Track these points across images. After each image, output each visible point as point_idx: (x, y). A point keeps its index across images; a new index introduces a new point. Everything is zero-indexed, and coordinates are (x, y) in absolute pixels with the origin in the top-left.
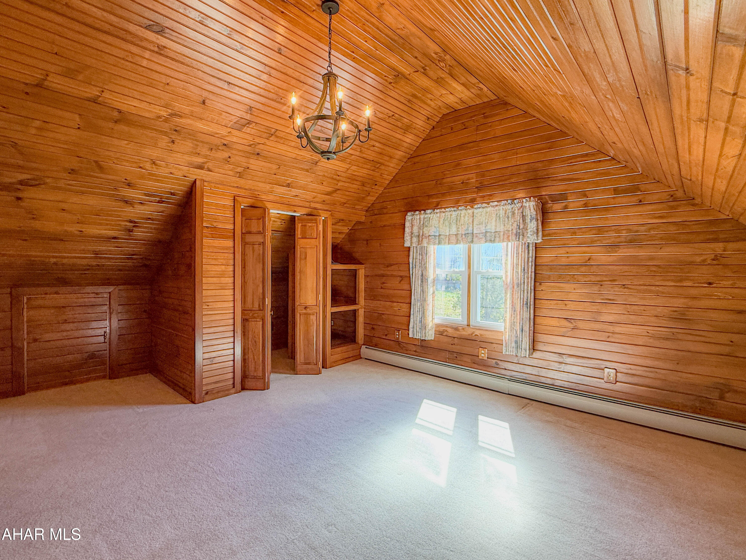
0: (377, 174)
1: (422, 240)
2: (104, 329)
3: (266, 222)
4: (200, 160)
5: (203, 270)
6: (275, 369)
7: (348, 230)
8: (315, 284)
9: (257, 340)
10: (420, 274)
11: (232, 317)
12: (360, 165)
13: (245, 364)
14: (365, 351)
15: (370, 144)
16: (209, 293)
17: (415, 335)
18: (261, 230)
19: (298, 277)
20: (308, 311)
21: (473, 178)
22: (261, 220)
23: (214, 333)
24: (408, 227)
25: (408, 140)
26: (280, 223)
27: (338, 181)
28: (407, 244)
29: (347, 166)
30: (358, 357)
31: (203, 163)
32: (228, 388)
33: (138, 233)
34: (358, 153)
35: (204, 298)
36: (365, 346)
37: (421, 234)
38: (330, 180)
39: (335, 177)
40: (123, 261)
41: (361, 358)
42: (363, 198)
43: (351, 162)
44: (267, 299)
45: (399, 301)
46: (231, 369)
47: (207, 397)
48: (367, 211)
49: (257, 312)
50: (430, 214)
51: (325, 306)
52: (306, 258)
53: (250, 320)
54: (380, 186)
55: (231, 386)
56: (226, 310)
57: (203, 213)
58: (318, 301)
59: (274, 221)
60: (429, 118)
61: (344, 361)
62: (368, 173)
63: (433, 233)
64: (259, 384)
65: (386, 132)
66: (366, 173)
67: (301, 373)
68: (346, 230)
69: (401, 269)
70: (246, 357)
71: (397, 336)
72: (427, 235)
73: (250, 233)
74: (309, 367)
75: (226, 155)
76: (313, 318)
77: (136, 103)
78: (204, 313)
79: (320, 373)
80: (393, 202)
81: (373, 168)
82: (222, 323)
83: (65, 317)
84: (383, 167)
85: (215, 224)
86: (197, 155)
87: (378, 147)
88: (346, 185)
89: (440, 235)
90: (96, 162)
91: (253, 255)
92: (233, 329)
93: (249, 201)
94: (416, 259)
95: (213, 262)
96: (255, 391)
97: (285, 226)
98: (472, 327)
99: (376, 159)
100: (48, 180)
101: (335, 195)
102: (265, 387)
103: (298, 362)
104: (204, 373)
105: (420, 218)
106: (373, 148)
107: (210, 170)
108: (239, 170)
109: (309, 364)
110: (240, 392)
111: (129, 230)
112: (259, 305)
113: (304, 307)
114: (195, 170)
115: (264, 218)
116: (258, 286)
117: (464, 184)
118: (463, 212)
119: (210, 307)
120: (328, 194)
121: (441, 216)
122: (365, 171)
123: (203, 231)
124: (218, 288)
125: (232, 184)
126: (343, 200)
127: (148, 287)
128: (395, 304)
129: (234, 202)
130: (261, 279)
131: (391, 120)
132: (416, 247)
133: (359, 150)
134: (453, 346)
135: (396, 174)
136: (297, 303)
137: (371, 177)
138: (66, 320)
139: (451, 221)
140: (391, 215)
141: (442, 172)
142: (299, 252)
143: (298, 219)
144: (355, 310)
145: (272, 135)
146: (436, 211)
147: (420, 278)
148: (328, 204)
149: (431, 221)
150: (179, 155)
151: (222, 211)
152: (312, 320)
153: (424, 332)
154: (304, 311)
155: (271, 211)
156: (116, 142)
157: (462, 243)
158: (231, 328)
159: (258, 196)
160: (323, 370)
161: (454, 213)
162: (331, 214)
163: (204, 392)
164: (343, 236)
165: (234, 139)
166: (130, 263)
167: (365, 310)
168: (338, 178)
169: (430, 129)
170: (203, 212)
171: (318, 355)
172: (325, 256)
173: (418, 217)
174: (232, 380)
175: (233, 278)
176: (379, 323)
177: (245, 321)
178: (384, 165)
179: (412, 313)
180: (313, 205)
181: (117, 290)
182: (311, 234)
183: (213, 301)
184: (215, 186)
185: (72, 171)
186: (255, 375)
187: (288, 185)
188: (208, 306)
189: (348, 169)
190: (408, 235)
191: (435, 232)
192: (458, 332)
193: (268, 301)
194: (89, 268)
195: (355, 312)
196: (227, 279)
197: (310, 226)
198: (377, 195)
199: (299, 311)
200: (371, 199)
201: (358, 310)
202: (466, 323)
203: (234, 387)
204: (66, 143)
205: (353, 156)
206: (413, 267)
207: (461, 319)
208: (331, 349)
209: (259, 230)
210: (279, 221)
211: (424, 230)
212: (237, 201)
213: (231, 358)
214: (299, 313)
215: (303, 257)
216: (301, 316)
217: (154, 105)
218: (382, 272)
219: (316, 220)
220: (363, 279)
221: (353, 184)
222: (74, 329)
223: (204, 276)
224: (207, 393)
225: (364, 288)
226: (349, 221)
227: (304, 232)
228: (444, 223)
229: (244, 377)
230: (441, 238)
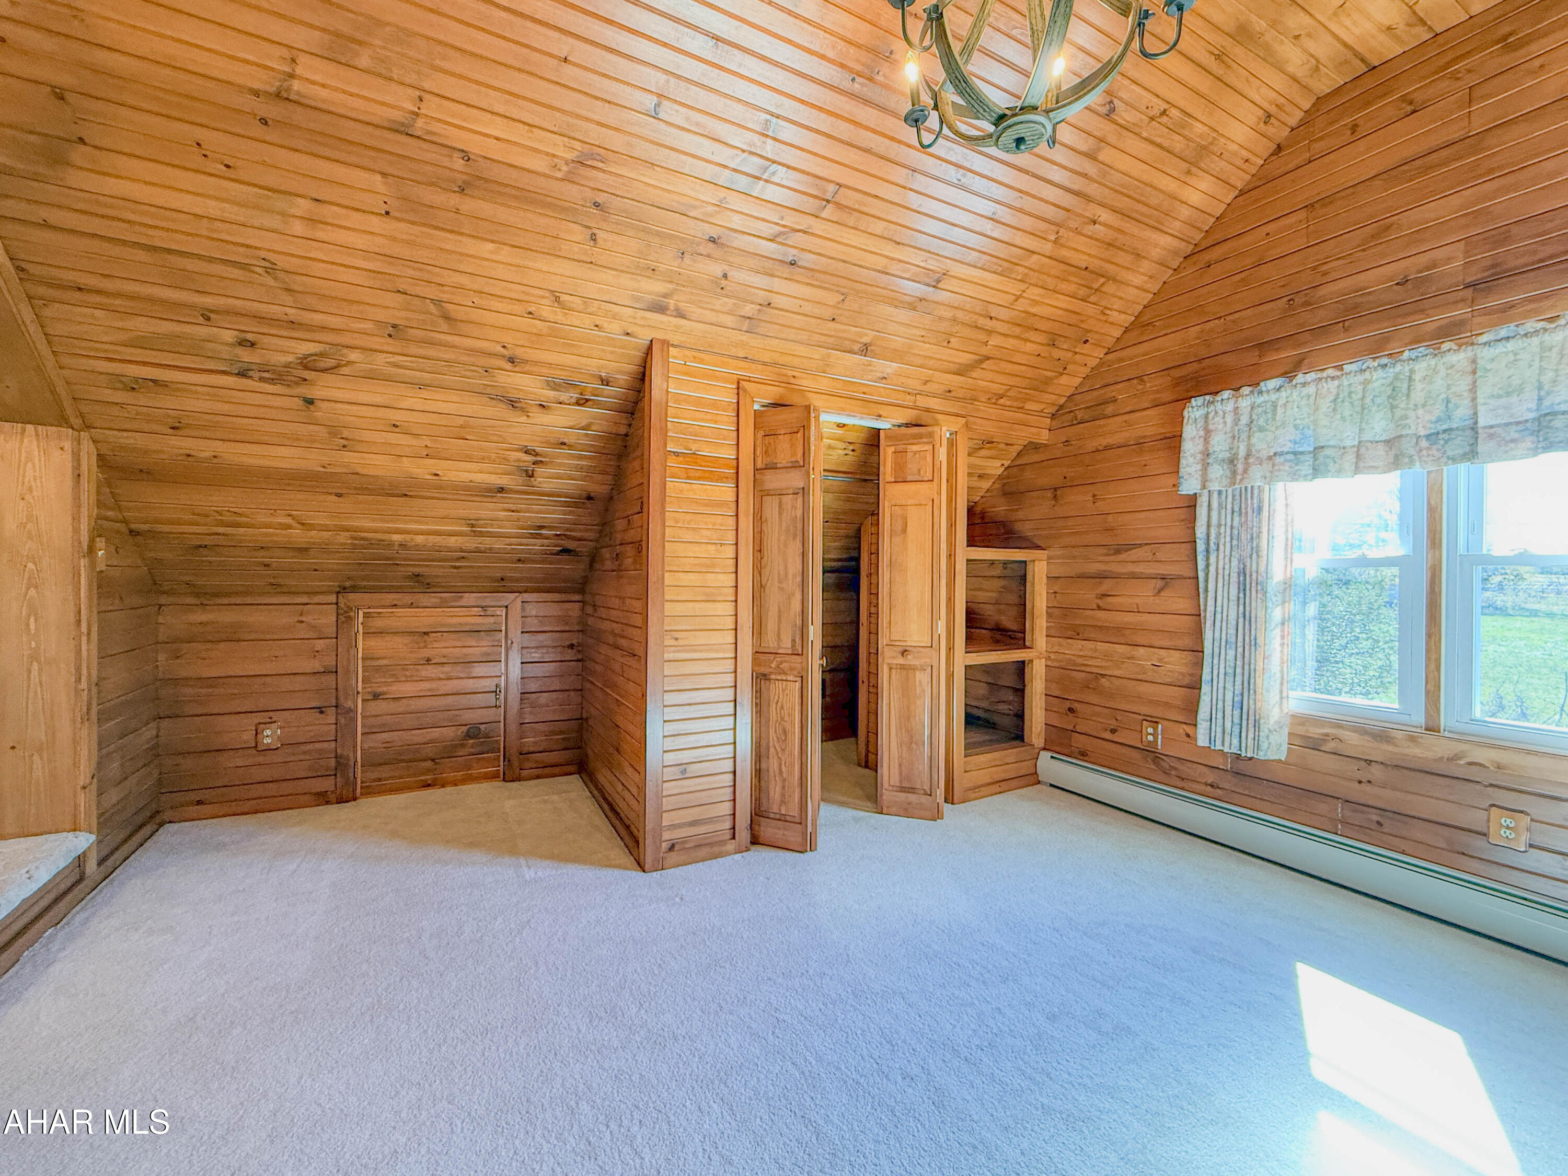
0: (1091, 310)
1: (1245, 471)
2: (496, 680)
3: (812, 439)
4: (657, 287)
5: (667, 554)
6: (829, 794)
7: (1003, 469)
8: (927, 596)
9: (788, 726)
10: (1235, 569)
11: (732, 668)
12: (1051, 283)
13: (759, 782)
14: (1047, 764)
15: (1087, 214)
16: (680, 609)
17: (1218, 742)
18: (799, 457)
19: (886, 579)
20: (910, 660)
21: (1449, 260)
22: (800, 435)
23: (690, 704)
24: (1193, 439)
25: (1194, 198)
26: (843, 452)
27: (990, 332)
28: (1189, 486)
29: (1015, 288)
30: (1032, 779)
31: (665, 296)
32: (721, 839)
33: (546, 480)
34: (1048, 248)
35: (667, 620)
36: (1049, 754)
37: (1242, 453)
38: (967, 332)
39: (982, 322)
40: (524, 541)
41: (1039, 782)
42: (1048, 381)
43: (1026, 275)
44: (811, 628)
45: (1156, 644)
46: (727, 794)
47: (673, 857)
48: (1053, 416)
49: (787, 658)
50: (1279, 389)
51: (950, 649)
52: (904, 531)
53: (773, 677)
54: (1097, 345)
55: (728, 835)
56: (717, 651)
57: (667, 421)
58: (935, 637)
59: (830, 447)
60: (1269, 116)
61: (995, 788)
62: (1071, 308)
63: (1290, 445)
64: (792, 836)
65: (1134, 173)
66: (1064, 305)
67: (894, 810)
68: (995, 468)
69: (1159, 556)
70: (764, 766)
71: (1150, 738)
72: (1264, 454)
73: (772, 467)
74: (912, 797)
75: (717, 269)
76: (922, 678)
77: (498, 128)
78: (666, 656)
79: (937, 815)
80: (1135, 381)
81: (1082, 292)
82: (709, 681)
83: (427, 653)
84: (1110, 288)
85: (694, 447)
86: (650, 273)
87: (1105, 225)
88: (1011, 343)
89: (1318, 449)
90: (437, 302)
91: (780, 518)
92: (732, 698)
93: (771, 393)
94: (1219, 525)
95: (688, 536)
96: (782, 853)
97: (854, 459)
98: (1446, 734)
99: (1095, 264)
100: (354, 356)
101: (976, 373)
102: (806, 844)
103: (886, 785)
104: (664, 799)
105: (1236, 409)
106: (1092, 227)
107: (681, 315)
108: (749, 310)
109: (912, 790)
110: (748, 850)
111: (526, 471)
112: (794, 641)
113: (901, 649)
114: (649, 315)
115: (805, 427)
116: (790, 597)
117: (1409, 286)
118: (1421, 367)
119: (680, 642)
120: (962, 371)
121: (1324, 391)
122: (1063, 302)
123: (666, 461)
124: (699, 598)
125: (733, 351)
126: (996, 388)
127: (577, 597)
128: (1142, 650)
129: (738, 394)
130: (799, 579)
131: (1156, 132)
132: (1220, 492)
133: (1053, 238)
134: (1366, 787)
135: (1145, 307)
136: (883, 641)
137: (1073, 319)
138: (428, 660)
139: (1368, 400)
140: (1126, 417)
141: (1314, 268)
142: (887, 515)
143: (886, 437)
144: (1023, 662)
145: (828, 201)
146: (1300, 378)
147: (1234, 578)
148: (958, 399)
149: (1280, 410)
150: (608, 276)
151: (709, 417)
152: (920, 682)
153: (1251, 736)
154: (901, 661)
155: (824, 417)
156: (470, 246)
157: (1418, 464)
158: (729, 694)
159: (792, 381)
160: (947, 808)
161: (1380, 373)
162: (967, 424)
163: (664, 845)
164: (986, 485)
165: (737, 222)
166: (537, 545)
167: (1049, 663)
168: (989, 324)
169: (1266, 155)
170: (666, 417)
171: (935, 770)
172: (952, 525)
173: (1230, 406)
174: (730, 818)
175: (734, 575)
176: (1093, 699)
177: (761, 678)
178: (1115, 280)
179: (1206, 676)
180: (922, 402)
181: (519, 601)
182: (919, 471)
183: (689, 628)
184: (695, 357)
185: (395, 331)
186: (783, 812)
187: (865, 350)
188: (676, 639)
189: (1018, 298)
190: (1191, 460)
191: (1295, 443)
192: (1390, 748)
193: (815, 633)
194: (463, 555)
195: (1021, 668)
196: (721, 577)
197: (915, 453)
198: (1087, 370)
199: (888, 658)
200: (1069, 383)
201: (1032, 661)
202: (1419, 718)
203: (734, 838)
204: (366, 253)
205: (1035, 257)
206: (1208, 551)
207: (1396, 706)
208: (965, 757)
209: (794, 460)
210: (841, 445)
211: (1254, 440)
212: (745, 391)
213: (728, 766)
214: (889, 664)
215: (898, 527)
216: (894, 671)
217: (540, 132)
218: (1102, 567)
219: (931, 435)
220: (1044, 587)
221: (1026, 340)
222: (442, 676)
223: (667, 569)
224: (672, 848)
225: (1045, 608)
226: (1007, 444)
227: (900, 467)
228: (1335, 410)
229: (758, 813)
230: (1327, 457)
